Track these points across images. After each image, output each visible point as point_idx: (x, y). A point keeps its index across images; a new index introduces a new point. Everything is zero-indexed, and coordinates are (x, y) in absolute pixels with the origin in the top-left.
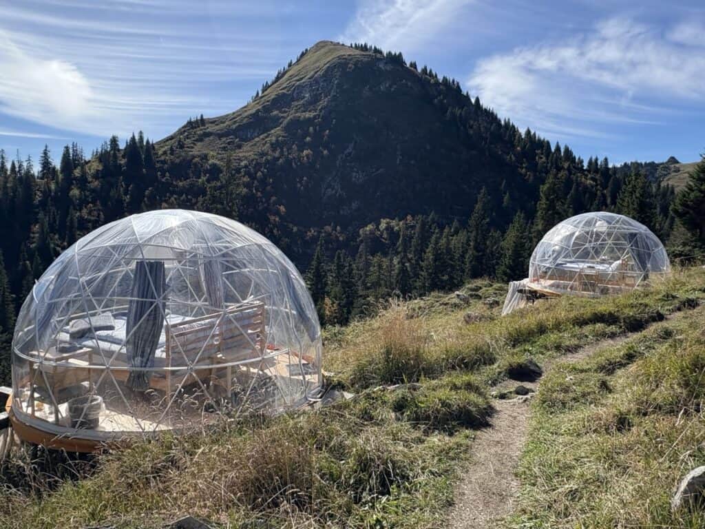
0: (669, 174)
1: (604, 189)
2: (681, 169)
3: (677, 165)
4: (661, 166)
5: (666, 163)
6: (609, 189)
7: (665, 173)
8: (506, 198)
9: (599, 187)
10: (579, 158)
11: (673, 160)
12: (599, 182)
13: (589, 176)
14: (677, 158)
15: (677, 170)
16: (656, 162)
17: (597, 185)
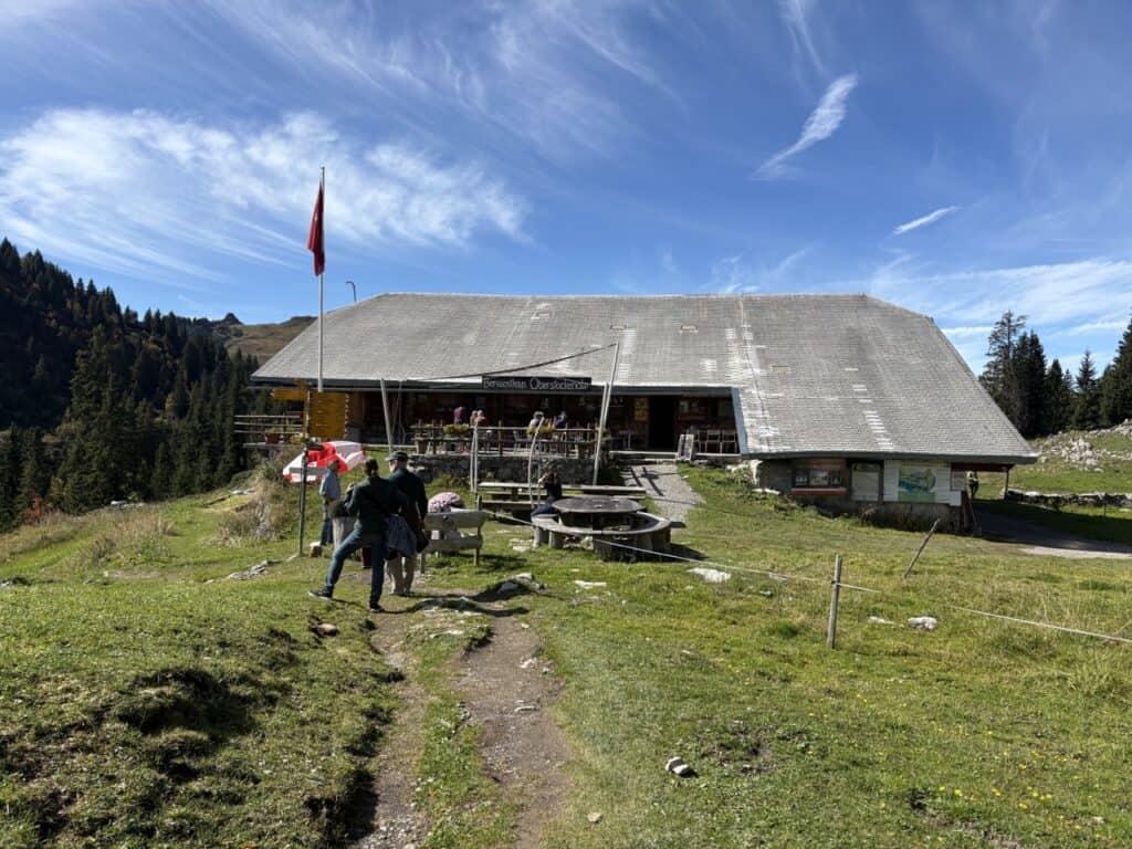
0: (229, 338)
1: (175, 357)
2: (245, 332)
3: (237, 326)
4: (218, 326)
5: (224, 321)
6: (184, 358)
7: (223, 336)
8: (40, 366)
9: (167, 355)
10: (128, 310)
11: (231, 318)
12: (166, 348)
13: (151, 337)
14: (237, 316)
15: (239, 334)
16: (210, 319)
17: (164, 352)
